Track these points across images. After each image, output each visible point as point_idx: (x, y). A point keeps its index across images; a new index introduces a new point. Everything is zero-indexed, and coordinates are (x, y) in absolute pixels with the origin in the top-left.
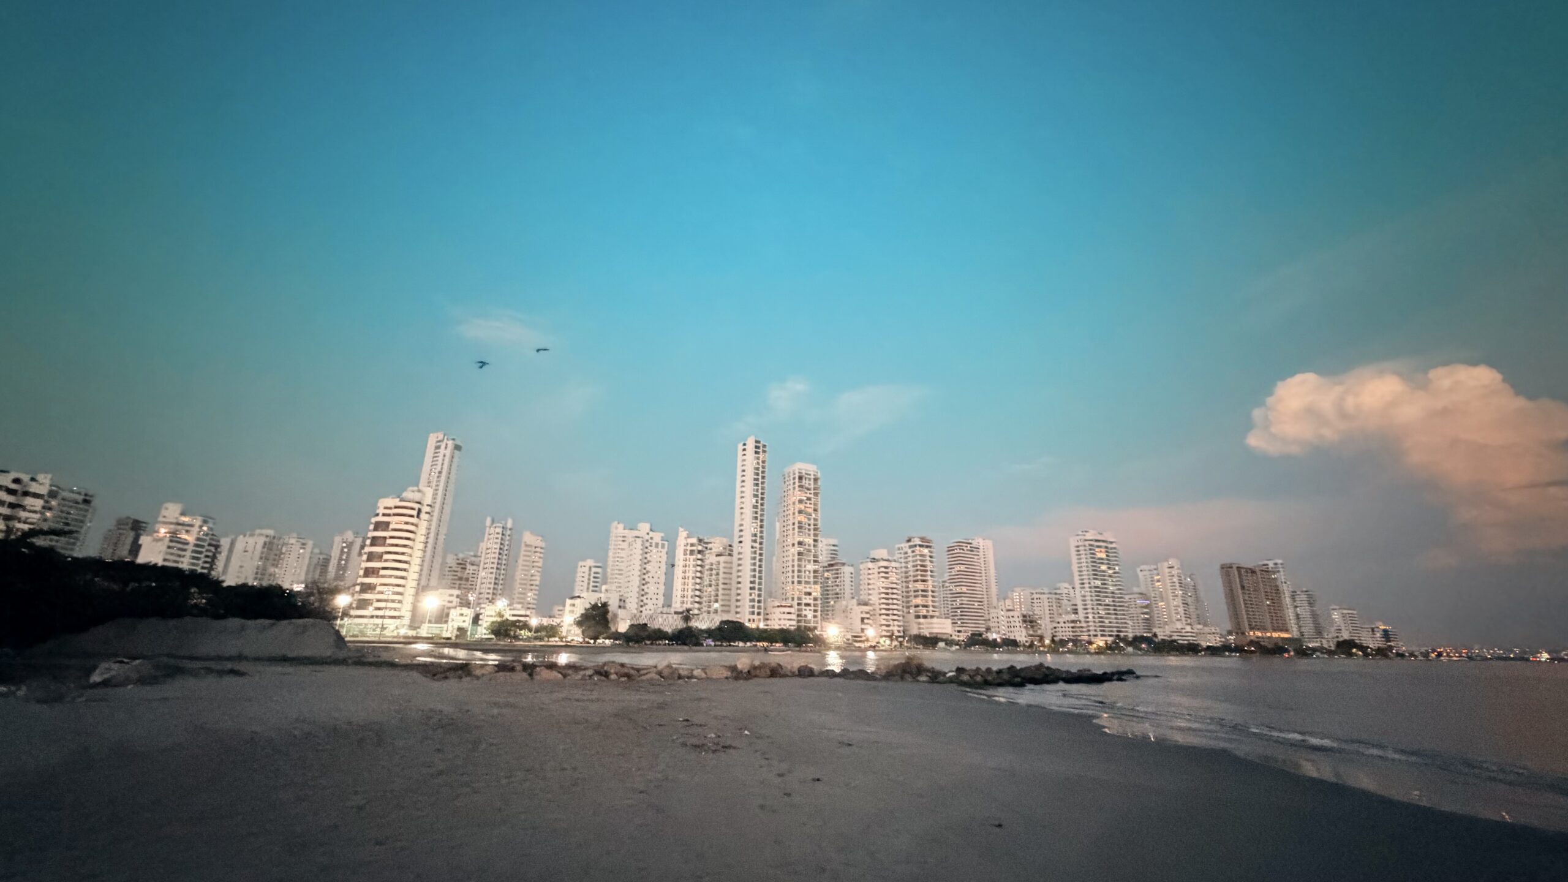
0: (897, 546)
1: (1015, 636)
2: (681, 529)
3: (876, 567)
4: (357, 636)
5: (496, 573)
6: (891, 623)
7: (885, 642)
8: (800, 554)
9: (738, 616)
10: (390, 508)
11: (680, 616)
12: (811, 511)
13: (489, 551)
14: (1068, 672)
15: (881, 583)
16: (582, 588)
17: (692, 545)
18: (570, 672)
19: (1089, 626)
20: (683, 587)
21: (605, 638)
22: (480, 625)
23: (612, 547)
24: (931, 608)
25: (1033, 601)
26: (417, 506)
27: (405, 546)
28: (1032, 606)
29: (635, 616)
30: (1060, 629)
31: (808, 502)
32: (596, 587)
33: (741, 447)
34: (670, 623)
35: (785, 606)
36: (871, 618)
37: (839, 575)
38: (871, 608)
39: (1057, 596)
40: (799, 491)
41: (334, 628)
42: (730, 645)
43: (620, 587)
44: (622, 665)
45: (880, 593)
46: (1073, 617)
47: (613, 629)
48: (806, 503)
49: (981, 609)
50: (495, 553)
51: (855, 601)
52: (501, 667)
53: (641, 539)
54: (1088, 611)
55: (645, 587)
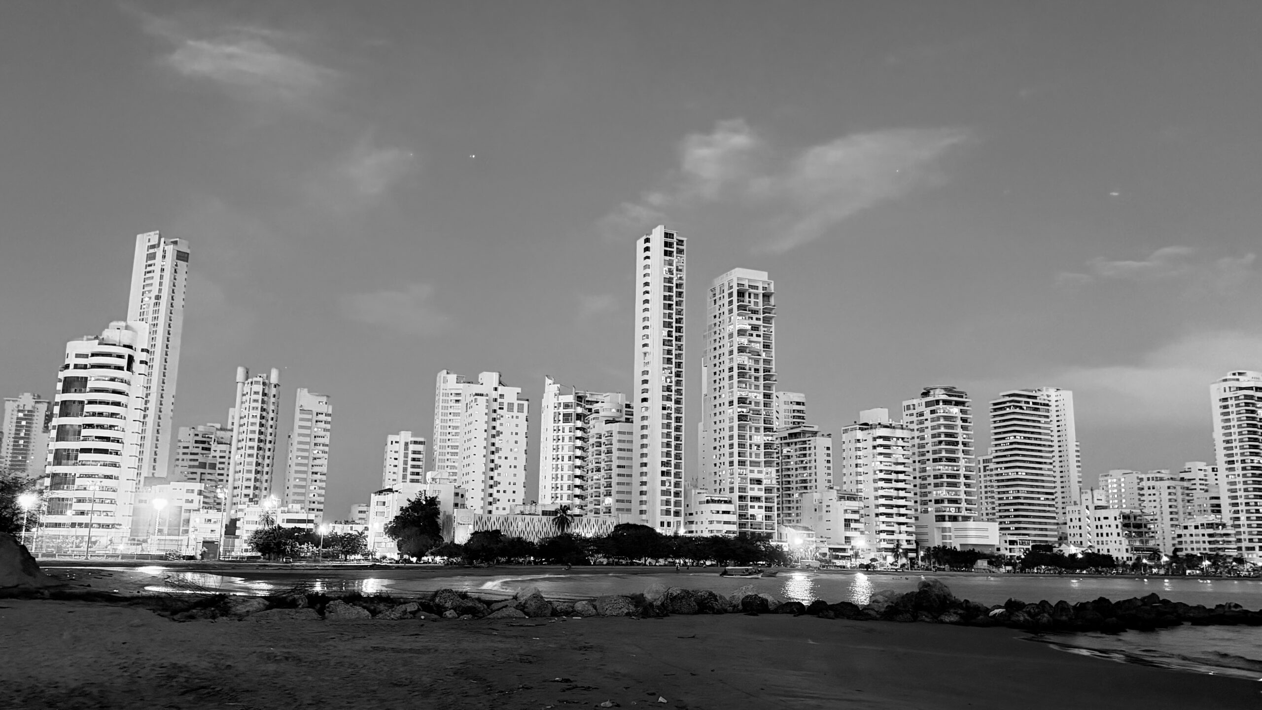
0: (905, 403)
1: (1108, 551)
2: (548, 381)
3: (870, 438)
4: (54, 556)
5: (258, 454)
6: (896, 528)
7: (885, 558)
8: (741, 417)
9: (644, 517)
10: (86, 356)
11: (552, 517)
12: (758, 347)
13: (245, 420)
14: (1200, 608)
15: (878, 463)
16: (395, 477)
17: (567, 406)
18: (382, 607)
19: (1239, 533)
20: (554, 472)
21: (434, 554)
22: (238, 537)
23: (439, 411)
24: (964, 505)
25: (1141, 492)
26: (126, 352)
27: (113, 415)
28: (1139, 500)
29: (481, 519)
30: (1189, 539)
31: (755, 333)
32: (418, 474)
33: (641, 244)
34: (536, 530)
35: (719, 502)
36: (862, 520)
37: (808, 452)
38: (862, 504)
39: (1185, 484)
40: (739, 315)
41: (17, 543)
42: (632, 564)
43: (455, 474)
44: (464, 596)
45: (875, 481)
46: (1212, 518)
47: (447, 540)
48: (752, 335)
49: (1050, 506)
50: (253, 424)
51: (834, 494)
52: (273, 601)
53: (484, 398)
54: (1240, 508)
55: (495, 474)
